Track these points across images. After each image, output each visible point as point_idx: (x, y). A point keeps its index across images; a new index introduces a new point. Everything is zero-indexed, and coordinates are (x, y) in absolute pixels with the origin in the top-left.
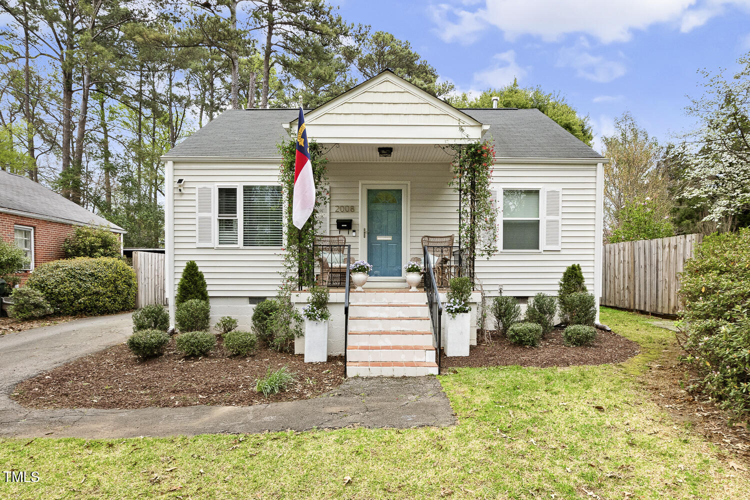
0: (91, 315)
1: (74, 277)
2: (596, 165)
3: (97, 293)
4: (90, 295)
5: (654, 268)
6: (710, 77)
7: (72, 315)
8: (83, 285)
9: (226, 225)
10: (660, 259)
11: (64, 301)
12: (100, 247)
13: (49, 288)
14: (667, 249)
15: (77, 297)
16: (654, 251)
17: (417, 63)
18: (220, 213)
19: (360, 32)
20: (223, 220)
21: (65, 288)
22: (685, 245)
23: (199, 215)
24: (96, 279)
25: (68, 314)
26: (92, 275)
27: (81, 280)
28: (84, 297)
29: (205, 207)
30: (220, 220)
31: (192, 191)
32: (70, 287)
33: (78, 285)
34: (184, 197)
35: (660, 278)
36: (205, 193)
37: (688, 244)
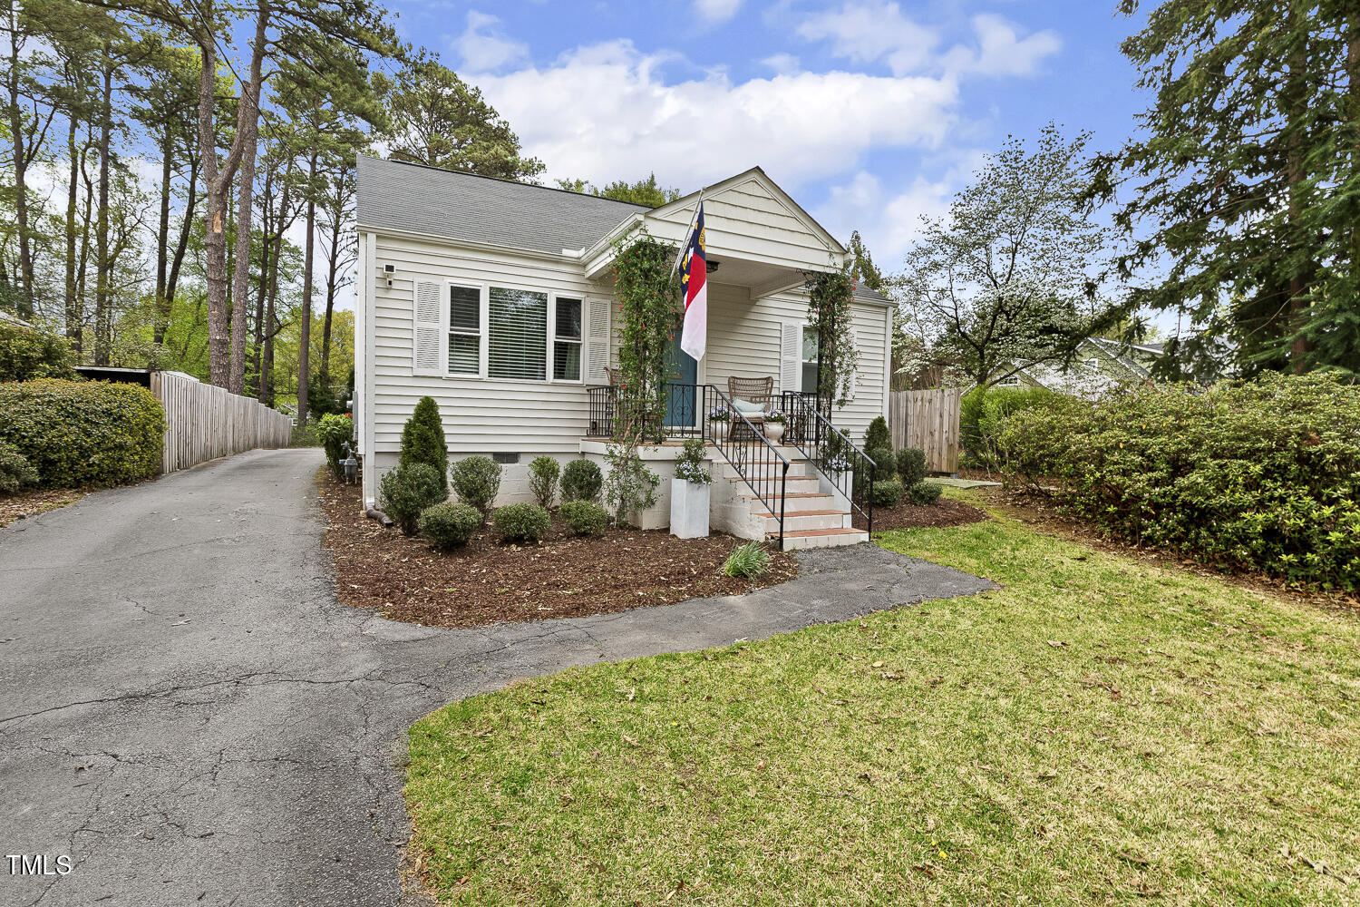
0: (105, 486)
1: (75, 416)
2: (886, 308)
3: (121, 447)
4: (109, 449)
5: (902, 422)
6: (930, 224)
7: (71, 488)
8: (95, 432)
9: (462, 343)
10: (910, 413)
11: (60, 460)
12: (41, 360)
13: (24, 437)
14: (919, 403)
15: (85, 453)
16: (902, 403)
17: (493, 122)
18: (452, 325)
19: (421, 59)
20: (457, 335)
21: (62, 436)
22: (942, 399)
23: (418, 324)
24: (115, 420)
25: (63, 486)
26: (108, 413)
27: (87, 421)
28: (97, 453)
29: (429, 313)
30: (451, 335)
31: (408, 287)
32: (71, 434)
33: (85, 431)
34: (392, 295)
35: (910, 432)
36: (429, 291)
37: (947, 399)
